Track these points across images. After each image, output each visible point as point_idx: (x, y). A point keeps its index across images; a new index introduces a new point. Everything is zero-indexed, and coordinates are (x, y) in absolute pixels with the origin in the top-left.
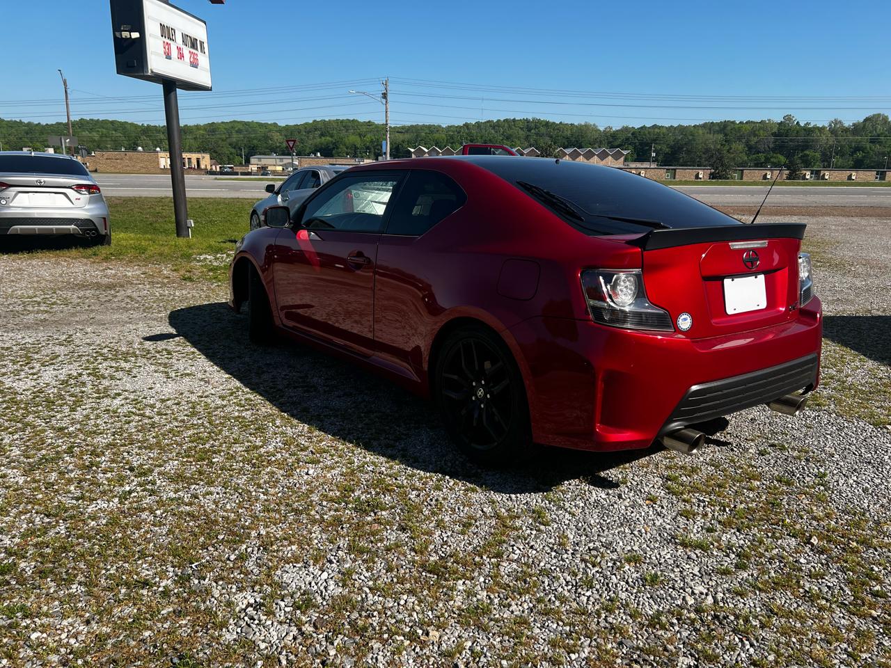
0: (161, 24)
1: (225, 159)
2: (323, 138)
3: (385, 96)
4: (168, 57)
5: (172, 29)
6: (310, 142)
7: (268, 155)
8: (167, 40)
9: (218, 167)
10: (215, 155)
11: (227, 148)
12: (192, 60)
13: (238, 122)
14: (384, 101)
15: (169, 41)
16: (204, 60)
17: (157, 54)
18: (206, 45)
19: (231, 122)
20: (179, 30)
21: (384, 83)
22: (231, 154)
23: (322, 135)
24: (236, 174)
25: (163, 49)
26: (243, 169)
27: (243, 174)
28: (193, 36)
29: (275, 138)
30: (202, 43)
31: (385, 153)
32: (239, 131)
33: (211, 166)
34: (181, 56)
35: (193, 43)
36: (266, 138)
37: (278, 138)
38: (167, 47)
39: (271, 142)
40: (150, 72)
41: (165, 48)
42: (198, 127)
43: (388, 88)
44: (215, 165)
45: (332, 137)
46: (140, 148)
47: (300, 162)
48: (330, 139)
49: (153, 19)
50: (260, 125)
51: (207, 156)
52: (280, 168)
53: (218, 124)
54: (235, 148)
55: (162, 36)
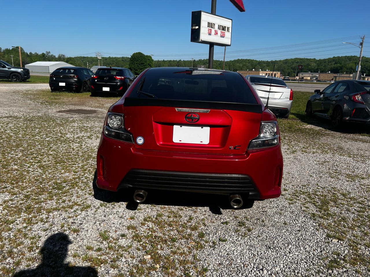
0: (208, 23)
1: (287, 74)
2: (336, 65)
3: (361, 44)
4: (210, 34)
5: (213, 24)
6: (329, 66)
7: (308, 72)
8: (210, 28)
9: (283, 77)
10: (282, 72)
11: (290, 69)
12: (222, 34)
13: (298, 59)
14: (361, 46)
15: (211, 29)
16: (228, 35)
17: (204, 34)
18: (230, 29)
19: (295, 59)
20: (217, 24)
21: (362, 38)
22: (291, 72)
23: (336, 63)
24: (289, 80)
25: (208, 32)
26: (293, 78)
27: (292, 80)
28: (224, 25)
29: (313, 64)
30: (228, 28)
31: (357, 71)
32: (297, 62)
33: (280, 77)
34: (216, 33)
35: (224, 28)
36: (308, 65)
37: (314, 65)
38: (210, 31)
39: (310, 67)
40: (200, 40)
41: (209, 31)
42: (280, 61)
43: (364, 40)
44: (282, 76)
45: (340, 64)
46: (254, 70)
47: (319, 76)
48: (339, 65)
49: (205, 21)
50: (307, 59)
51: (279, 73)
52: (309, 78)
53: (289, 60)
54: (293, 69)
55: (208, 27)
